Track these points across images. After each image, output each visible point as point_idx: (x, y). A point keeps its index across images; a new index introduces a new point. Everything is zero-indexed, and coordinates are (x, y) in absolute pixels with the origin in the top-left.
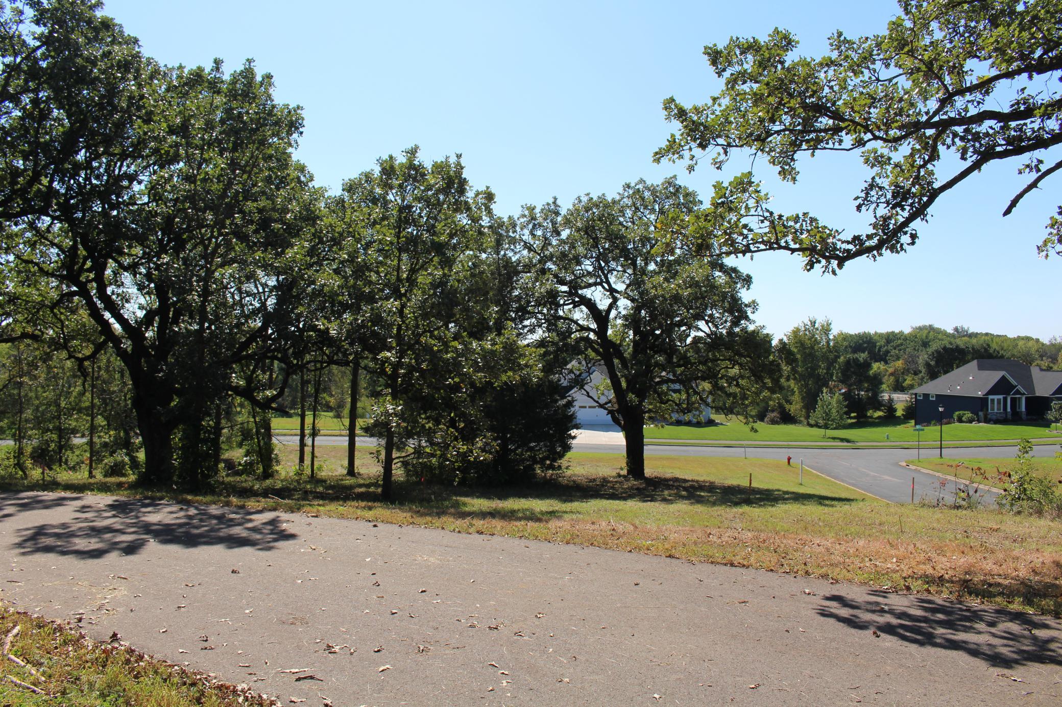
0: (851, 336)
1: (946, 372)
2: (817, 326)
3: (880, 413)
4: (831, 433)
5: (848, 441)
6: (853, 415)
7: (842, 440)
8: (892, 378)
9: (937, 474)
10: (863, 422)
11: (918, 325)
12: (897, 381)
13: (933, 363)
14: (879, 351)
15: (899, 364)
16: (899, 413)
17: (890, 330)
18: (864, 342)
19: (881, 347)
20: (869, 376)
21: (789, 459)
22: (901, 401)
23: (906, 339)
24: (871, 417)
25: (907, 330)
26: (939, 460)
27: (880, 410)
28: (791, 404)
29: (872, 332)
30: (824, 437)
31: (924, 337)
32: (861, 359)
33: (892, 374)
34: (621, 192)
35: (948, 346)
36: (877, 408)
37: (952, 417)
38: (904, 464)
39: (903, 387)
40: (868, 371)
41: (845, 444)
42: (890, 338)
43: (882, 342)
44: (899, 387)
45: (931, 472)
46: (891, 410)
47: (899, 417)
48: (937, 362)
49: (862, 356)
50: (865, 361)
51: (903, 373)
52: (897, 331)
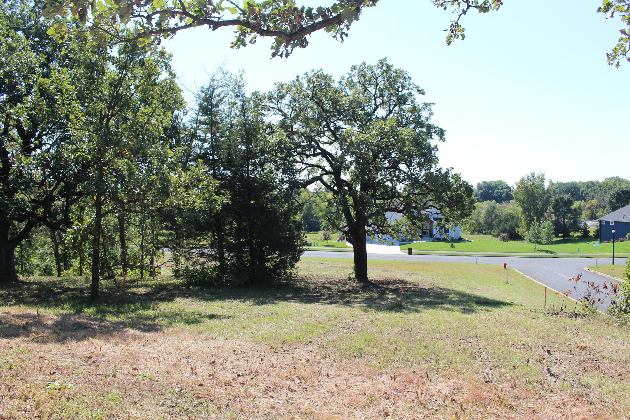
0: (564, 184)
1: (623, 206)
2: (535, 176)
3: (578, 234)
4: (539, 247)
5: (551, 252)
6: (560, 235)
7: (547, 252)
8: (589, 211)
9: (608, 276)
10: (567, 239)
11: (608, 177)
12: (592, 213)
13: (614, 201)
14: (582, 193)
15: (594, 202)
16: (591, 234)
17: (589, 180)
18: (572, 188)
19: (583, 191)
20: (571, 209)
21: (505, 265)
22: (592, 226)
23: (600, 186)
24: (573, 236)
25: (601, 180)
26: (612, 266)
27: (579, 232)
28: (519, 228)
29: (578, 181)
30: (535, 249)
31: (612, 184)
32: (566, 199)
33: (589, 208)
34: (350, 72)
35: (625, 189)
36: (576, 231)
37: (625, 237)
38: (586, 269)
39: (596, 217)
40: (570, 206)
41: (549, 254)
42: (590, 185)
43: (584, 188)
44: (593, 217)
45: (604, 275)
46: (586, 232)
47: (591, 236)
48: (617, 200)
49: (567, 197)
50: (569, 199)
51: (596, 208)
52: (594, 180)
